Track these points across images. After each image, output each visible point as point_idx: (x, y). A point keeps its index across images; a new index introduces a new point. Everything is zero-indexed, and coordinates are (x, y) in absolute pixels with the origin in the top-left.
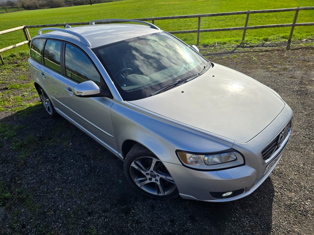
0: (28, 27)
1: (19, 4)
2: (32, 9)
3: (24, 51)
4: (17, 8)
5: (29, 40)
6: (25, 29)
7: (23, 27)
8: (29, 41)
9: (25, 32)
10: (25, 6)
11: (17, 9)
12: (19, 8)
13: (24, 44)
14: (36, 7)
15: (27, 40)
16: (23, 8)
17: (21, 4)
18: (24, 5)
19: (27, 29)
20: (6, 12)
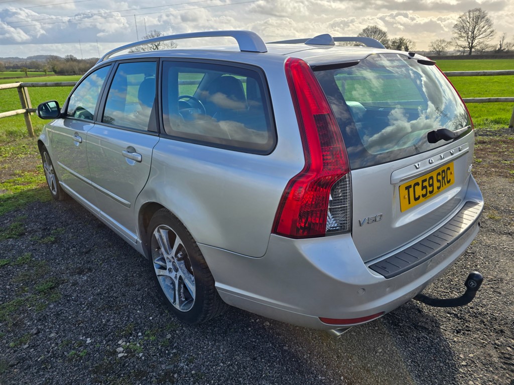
0: (28, 85)
1: (48, 66)
2: (66, 74)
3: (15, 129)
4: (45, 71)
5: (27, 108)
6: (22, 89)
7: (18, 84)
8: (27, 110)
9: (22, 94)
10: (57, 70)
11: (44, 73)
12: (47, 71)
13: (15, 113)
14: (74, 72)
15: (24, 107)
16: (53, 73)
17: (51, 67)
18: (56, 67)
19: (26, 88)
20: (25, 77)
